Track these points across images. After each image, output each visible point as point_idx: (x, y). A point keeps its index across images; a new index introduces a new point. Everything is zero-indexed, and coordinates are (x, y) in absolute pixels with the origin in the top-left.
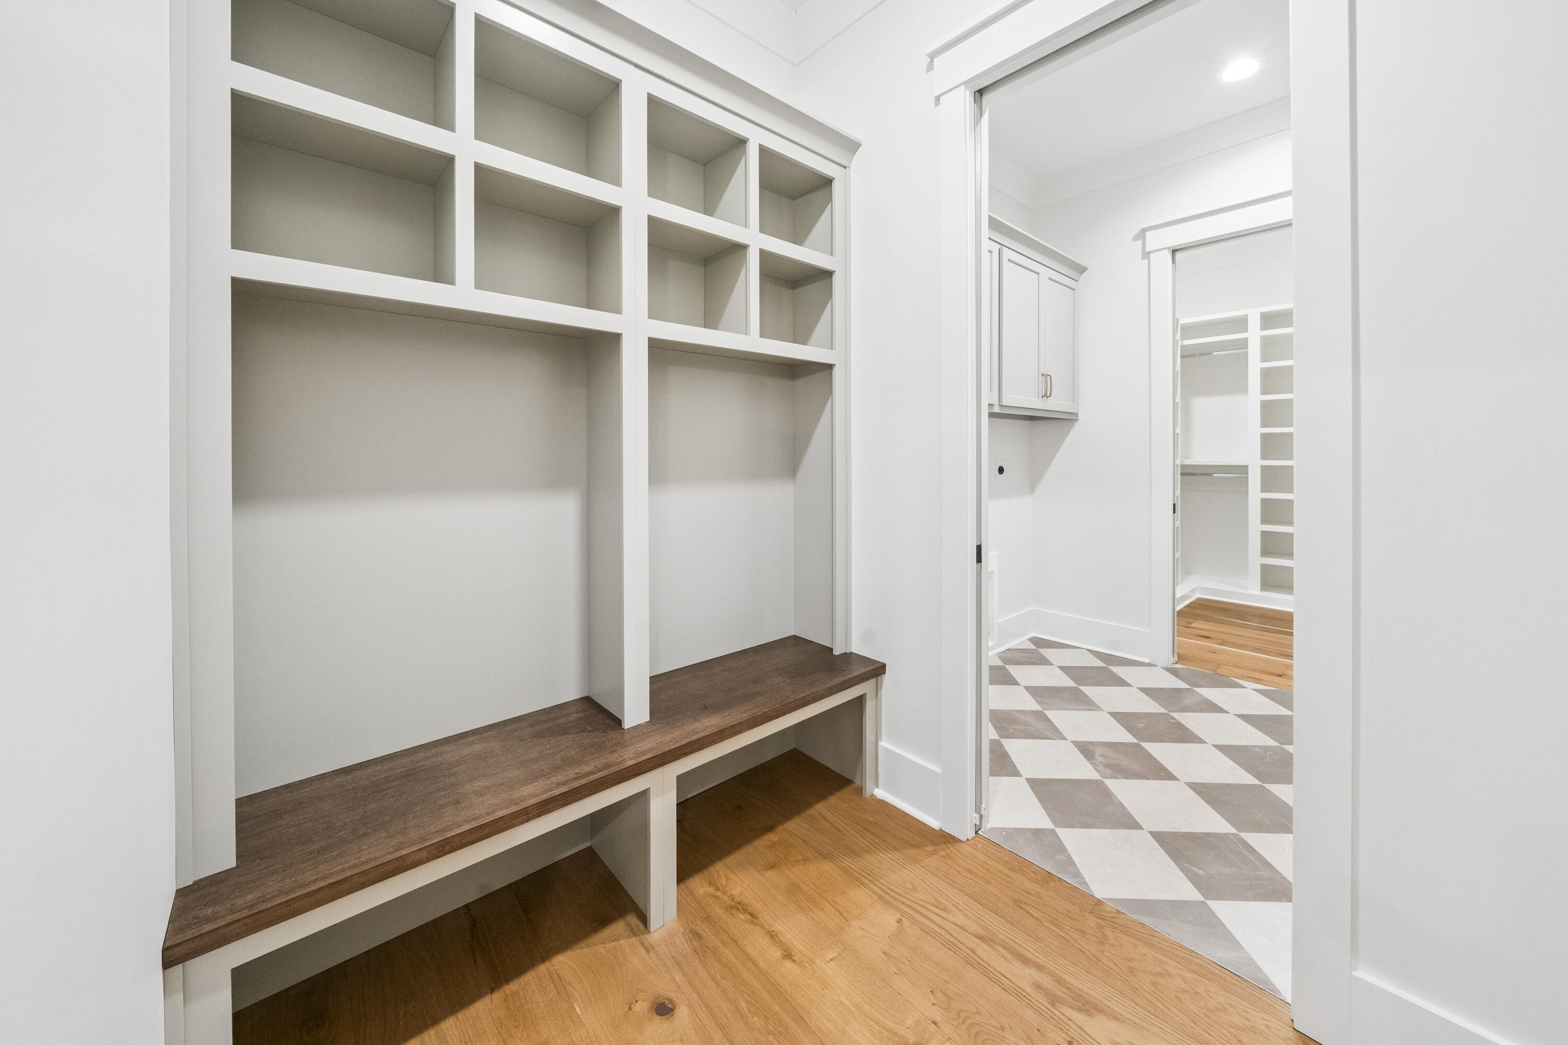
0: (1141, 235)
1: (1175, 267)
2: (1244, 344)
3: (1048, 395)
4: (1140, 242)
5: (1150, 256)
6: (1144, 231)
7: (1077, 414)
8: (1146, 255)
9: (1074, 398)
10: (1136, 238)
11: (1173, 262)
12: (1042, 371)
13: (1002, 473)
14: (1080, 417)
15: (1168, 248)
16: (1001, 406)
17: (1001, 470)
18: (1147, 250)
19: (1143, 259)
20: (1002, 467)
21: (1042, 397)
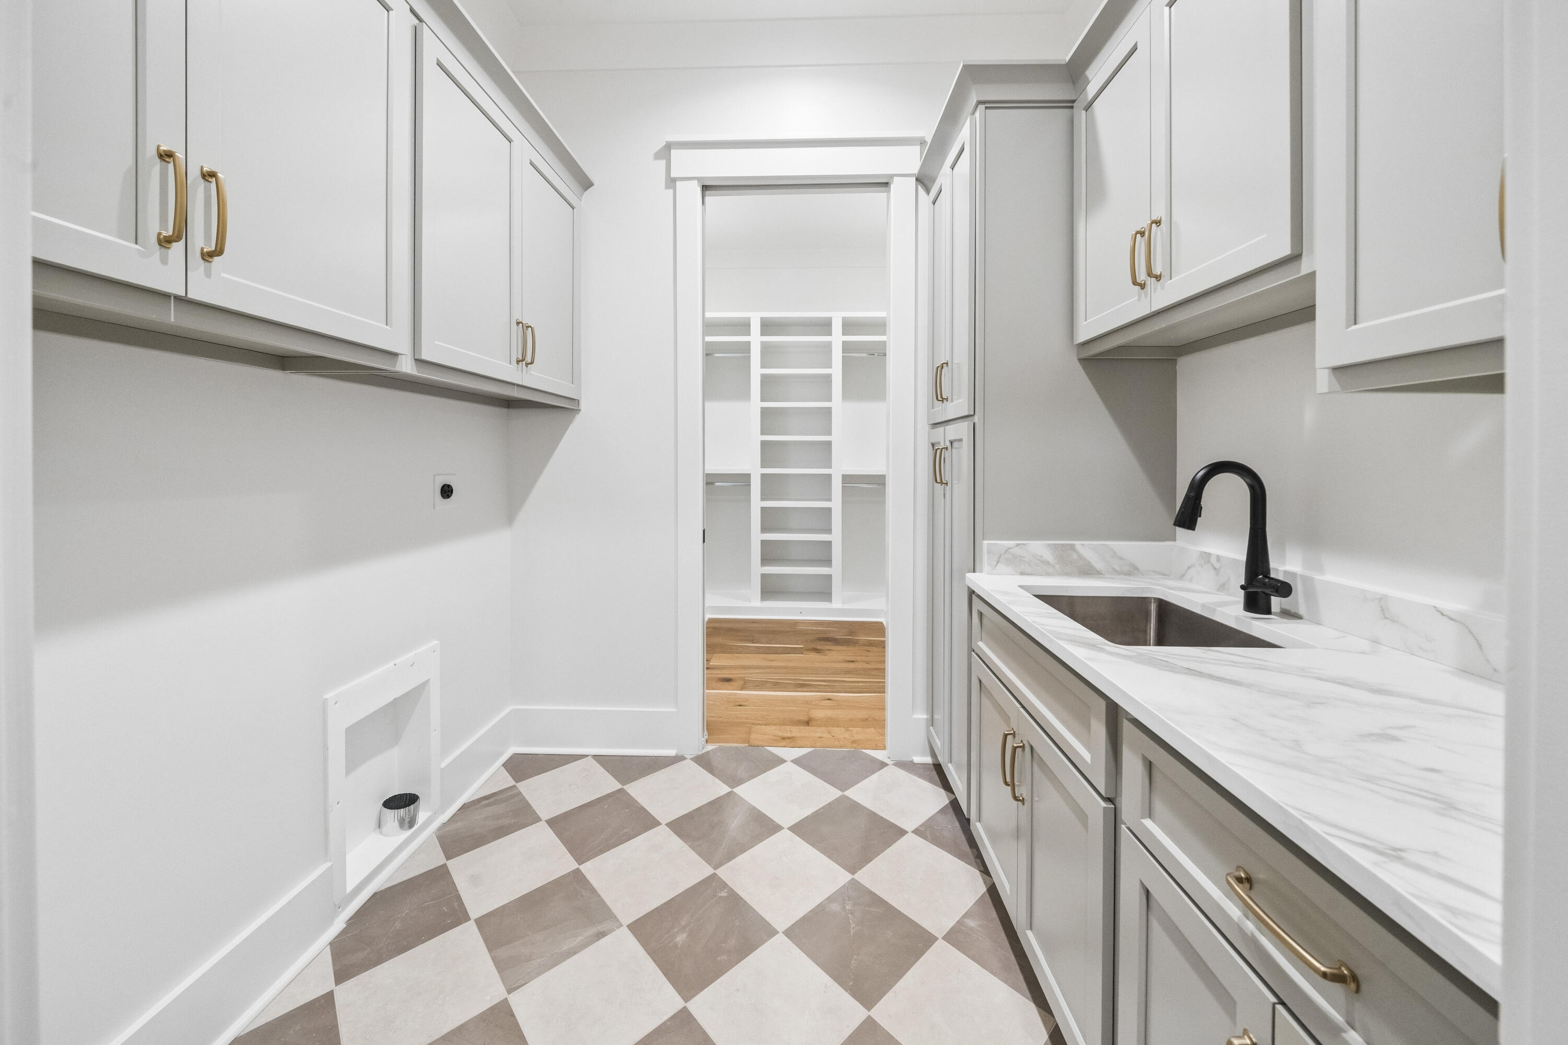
0: (665, 152)
1: (705, 209)
2: (746, 347)
3: (529, 359)
4: (663, 163)
5: (676, 183)
6: (669, 147)
7: (578, 400)
8: (671, 182)
9: (574, 376)
10: (658, 156)
11: (703, 203)
12: (517, 316)
13: (449, 496)
14: (583, 406)
15: (698, 179)
16: (420, 362)
17: (447, 491)
18: (673, 175)
19: (667, 187)
20: (449, 486)
21: (518, 362)
